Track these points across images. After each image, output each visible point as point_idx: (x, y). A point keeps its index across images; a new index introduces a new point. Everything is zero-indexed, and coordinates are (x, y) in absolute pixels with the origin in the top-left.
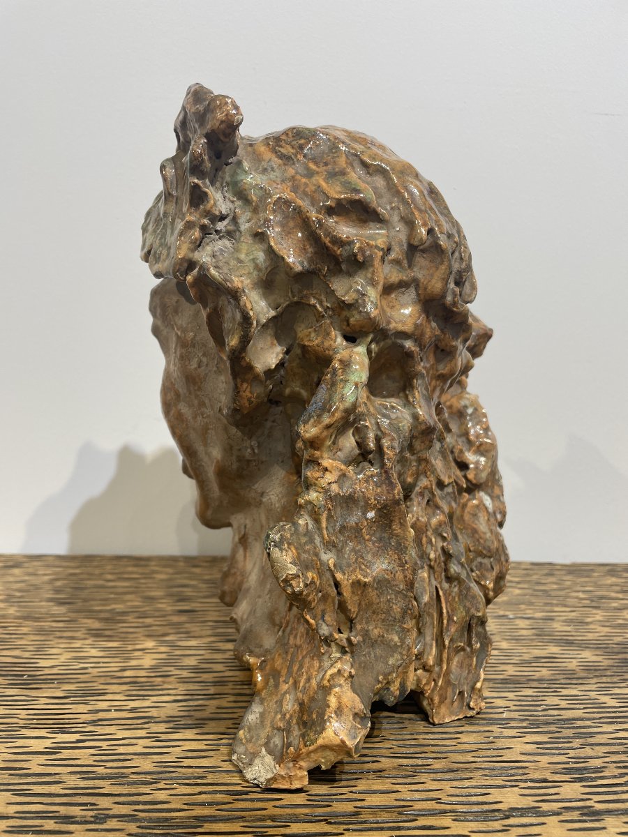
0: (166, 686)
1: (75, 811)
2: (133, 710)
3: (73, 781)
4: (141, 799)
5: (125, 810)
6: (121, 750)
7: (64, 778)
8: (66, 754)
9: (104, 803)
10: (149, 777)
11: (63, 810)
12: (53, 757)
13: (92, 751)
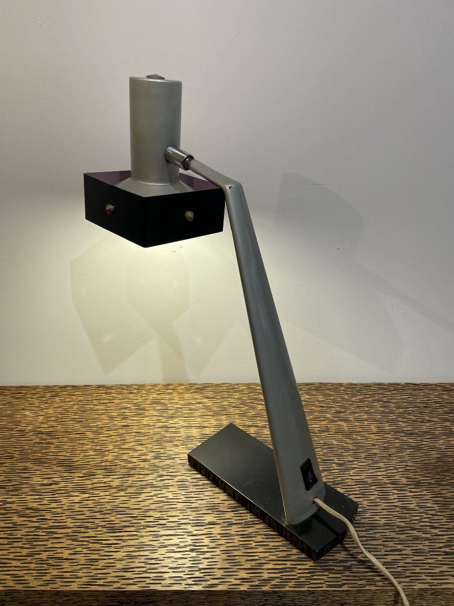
0: (116, 471)
1: (89, 525)
2: (105, 483)
3: (88, 514)
4: (107, 520)
5: (103, 524)
6: (102, 501)
7: (85, 512)
8: (86, 502)
9: (97, 521)
10: (109, 512)
11: (86, 525)
12: (81, 504)
13: (93, 501)
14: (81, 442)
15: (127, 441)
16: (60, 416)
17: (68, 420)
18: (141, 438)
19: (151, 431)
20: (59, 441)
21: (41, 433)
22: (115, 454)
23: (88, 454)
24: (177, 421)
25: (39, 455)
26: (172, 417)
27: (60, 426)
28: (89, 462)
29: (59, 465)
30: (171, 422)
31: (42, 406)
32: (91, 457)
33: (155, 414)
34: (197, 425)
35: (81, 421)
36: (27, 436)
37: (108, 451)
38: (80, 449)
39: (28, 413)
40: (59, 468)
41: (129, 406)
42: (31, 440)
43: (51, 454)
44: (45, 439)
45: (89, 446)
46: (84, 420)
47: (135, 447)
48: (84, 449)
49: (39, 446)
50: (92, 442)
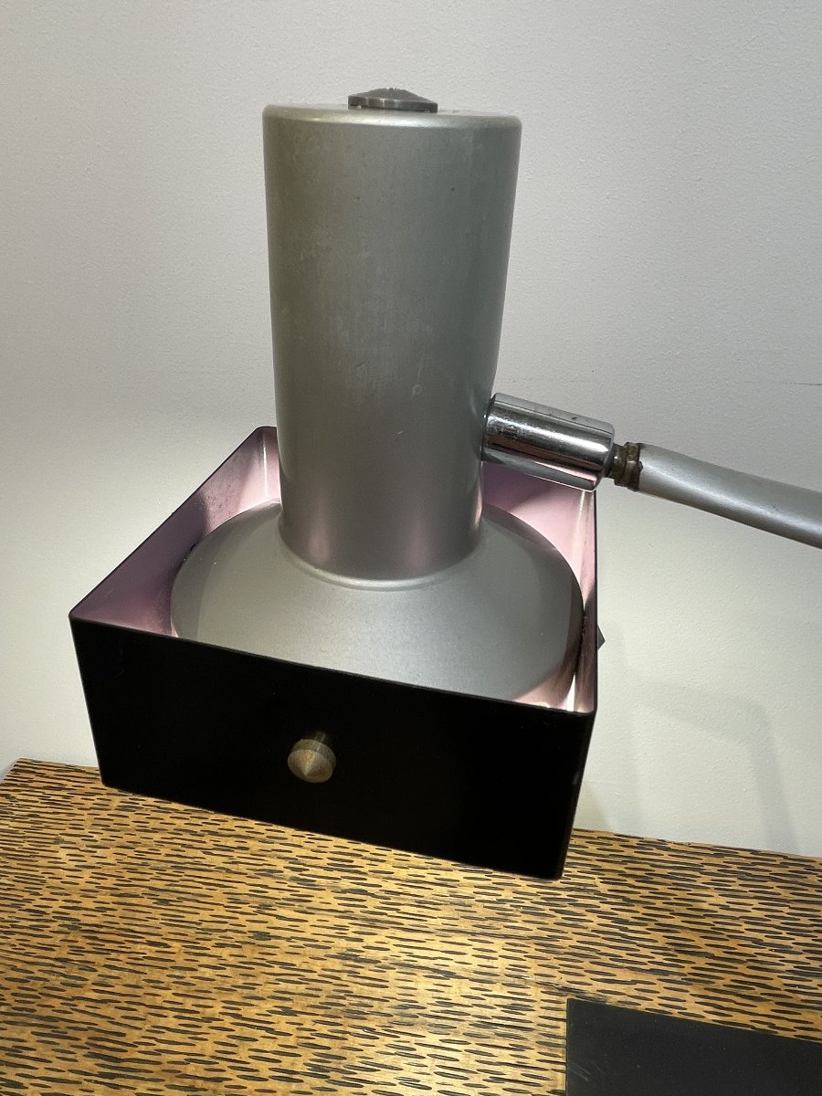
14: (156, 975)
15: (259, 992)
16: (128, 876)
17: (140, 891)
18: (291, 987)
19: (317, 966)
20: (109, 963)
21: (75, 926)
22: (223, 1036)
23: (162, 1022)
24: (382, 939)
25: (57, 1003)
26: (373, 923)
27: (120, 911)
28: (159, 1052)
29: (93, 1050)
30: (370, 940)
31: (95, 836)
32: (169, 1036)
33: (335, 904)
34: (430, 964)
35: (165, 902)
36: (46, 932)
37: (209, 1020)
38: (149, 999)
39: (62, 854)
40: (89, 1064)
41: (280, 865)
42: (50, 948)
43: (82, 1005)
44: (79, 951)
45: (168, 995)
46: (174, 897)
47: (275, 1018)
48: (159, 1001)
49: (62, 970)
50: (180, 981)
